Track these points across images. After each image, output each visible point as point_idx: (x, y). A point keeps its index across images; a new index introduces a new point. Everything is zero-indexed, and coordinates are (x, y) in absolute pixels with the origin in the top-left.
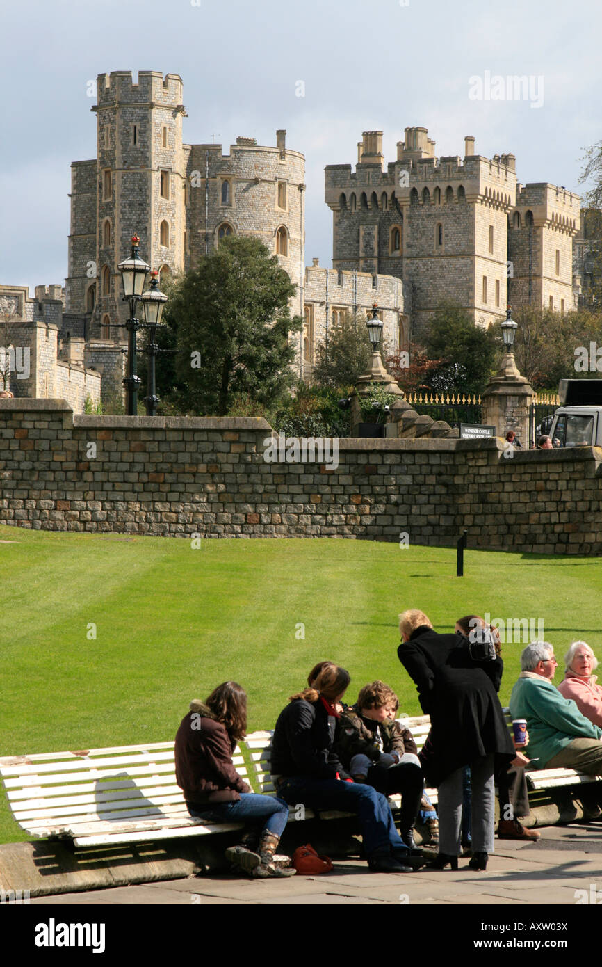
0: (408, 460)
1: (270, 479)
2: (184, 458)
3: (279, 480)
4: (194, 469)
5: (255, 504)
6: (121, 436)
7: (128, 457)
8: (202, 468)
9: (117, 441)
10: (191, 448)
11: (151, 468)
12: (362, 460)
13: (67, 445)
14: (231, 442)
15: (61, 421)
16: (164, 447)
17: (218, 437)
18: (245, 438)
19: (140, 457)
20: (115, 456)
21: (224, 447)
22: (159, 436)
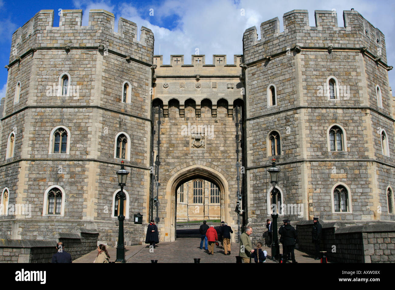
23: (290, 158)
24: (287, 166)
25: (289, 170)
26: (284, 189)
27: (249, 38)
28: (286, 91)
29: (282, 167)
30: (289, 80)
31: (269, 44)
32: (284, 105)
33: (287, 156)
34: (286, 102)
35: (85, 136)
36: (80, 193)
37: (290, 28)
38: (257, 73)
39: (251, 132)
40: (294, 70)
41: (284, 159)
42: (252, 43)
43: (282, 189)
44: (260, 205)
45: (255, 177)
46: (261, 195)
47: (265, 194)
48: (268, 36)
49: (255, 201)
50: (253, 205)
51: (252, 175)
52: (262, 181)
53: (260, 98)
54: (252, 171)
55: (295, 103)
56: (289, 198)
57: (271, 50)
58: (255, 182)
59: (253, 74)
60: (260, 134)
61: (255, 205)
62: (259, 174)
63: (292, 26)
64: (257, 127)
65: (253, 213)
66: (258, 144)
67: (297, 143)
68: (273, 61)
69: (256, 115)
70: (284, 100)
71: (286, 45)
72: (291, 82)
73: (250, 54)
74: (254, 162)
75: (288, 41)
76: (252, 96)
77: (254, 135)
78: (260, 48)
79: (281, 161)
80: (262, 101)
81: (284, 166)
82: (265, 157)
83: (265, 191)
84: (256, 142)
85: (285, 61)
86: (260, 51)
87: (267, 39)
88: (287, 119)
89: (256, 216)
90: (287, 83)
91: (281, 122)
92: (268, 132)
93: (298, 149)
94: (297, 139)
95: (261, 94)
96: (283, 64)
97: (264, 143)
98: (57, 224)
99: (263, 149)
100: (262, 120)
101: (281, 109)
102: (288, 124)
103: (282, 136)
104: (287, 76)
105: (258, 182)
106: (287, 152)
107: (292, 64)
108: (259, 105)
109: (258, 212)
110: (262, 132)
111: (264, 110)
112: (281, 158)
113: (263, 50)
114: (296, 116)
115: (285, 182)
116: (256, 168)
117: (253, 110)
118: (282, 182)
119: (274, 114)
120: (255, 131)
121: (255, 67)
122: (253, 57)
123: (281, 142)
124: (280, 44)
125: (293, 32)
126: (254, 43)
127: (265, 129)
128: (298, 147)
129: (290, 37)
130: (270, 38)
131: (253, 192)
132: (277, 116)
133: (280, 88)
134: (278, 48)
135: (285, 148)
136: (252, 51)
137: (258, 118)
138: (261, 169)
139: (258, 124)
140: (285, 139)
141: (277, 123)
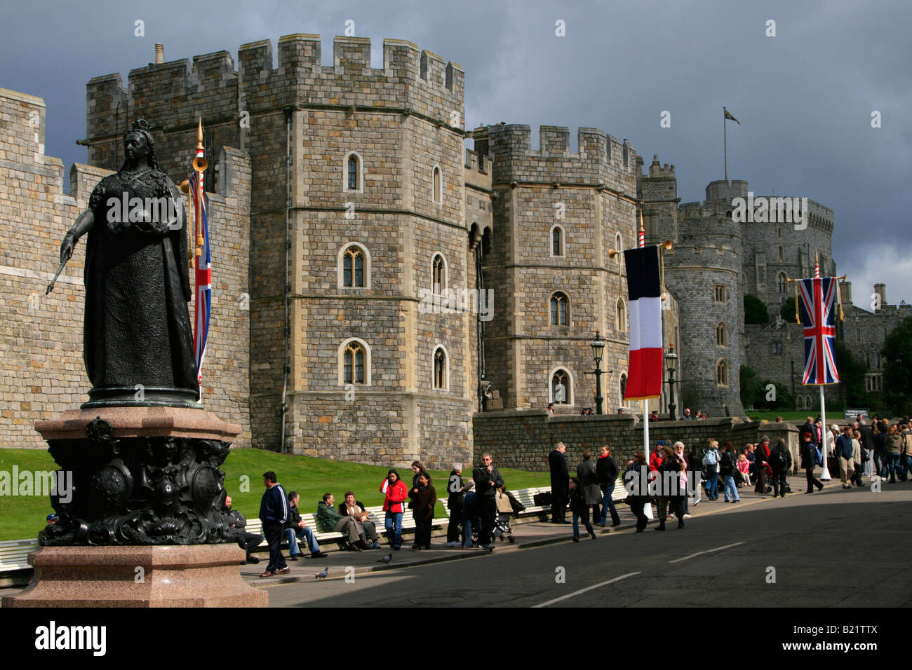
0: (697, 430)
1: (634, 443)
2: (596, 434)
3: (639, 443)
4: (601, 440)
5: (628, 455)
6: (569, 425)
7: (572, 435)
8: (604, 439)
9: (567, 428)
10: (599, 429)
11: (582, 440)
12: (676, 432)
13: (548, 431)
14: (617, 426)
15: (543, 420)
16: (587, 430)
17: (610, 424)
18: (623, 423)
19: (578, 435)
20: (567, 435)
21: (613, 428)
22: (586, 425)
23: (583, 333)
24: (580, 343)
25: (583, 348)
26: (575, 372)
27: (522, 142)
28: (581, 241)
29: (572, 343)
30: (585, 226)
31: (556, 164)
32: (576, 260)
33: (579, 329)
34: (579, 256)
35: (460, 274)
36: (459, 361)
37: (591, 154)
38: (533, 200)
39: (523, 285)
40: (593, 215)
41: (575, 332)
42: (527, 152)
43: (572, 372)
44: (537, 390)
45: (530, 351)
46: (538, 377)
47: (545, 376)
48: (554, 151)
49: (530, 385)
50: (527, 389)
51: (524, 347)
52: (542, 358)
53: (537, 240)
54: (524, 342)
55: (593, 260)
56: (582, 385)
57: (558, 175)
58: (529, 358)
59: (527, 200)
60: (538, 292)
61: (529, 390)
62: (535, 347)
63: (594, 152)
64: (533, 281)
65: (526, 401)
66: (533, 305)
67: (595, 315)
68: (561, 192)
69: (531, 263)
70: (578, 252)
71: (583, 175)
72: (588, 230)
73: (523, 168)
74: (526, 329)
75: (586, 171)
76: (524, 233)
77: (527, 290)
78: (542, 164)
79: (570, 335)
80: (542, 244)
81: (575, 342)
82: (546, 325)
83: (545, 372)
84: (531, 302)
85: (580, 197)
86: (539, 169)
87: (552, 156)
88: (582, 281)
89: (530, 404)
90: (582, 230)
91: (572, 282)
92: (551, 291)
93: (595, 323)
94: (595, 310)
95: (540, 233)
96: (577, 202)
97: (544, 305)
98: (448, 402)
99: (542, 314)
100: (541, 272)
101: (572, 264)
102: (582, 286)
103: (572, 301)
104: (583, 221)
105: (534, 359)
106: (579, 325)
107: (591, 207)
108: (536, 250)
109: (534, 400)
110: (540, 289)
111: (544, 259)
112: (570, 330)
113: (546, 169)
114: (594, 278)
115: (577, 363)
116: (531, 339)
117: (526, 254)
118: (572, 363)
119: (562, 268)
120: (528, 285)
121: (529, 190)
122: (527, 173)
123: (571, 310)
124: (574, 170)
125: (594, 161)
126: (529, 152)
127: (546, 286)
128: (595, 319)
129: (590, 167)
130: (558, 156)
131: (527, 372)
132: (565, 271)
133: (572, 235)
134: (570, 175)
135: (577, 318)
136: (527, 164)
137: (534, 267)
138: (539, 341)
139: (534, 276)
140: (578, 306)
141: (566, 282)
